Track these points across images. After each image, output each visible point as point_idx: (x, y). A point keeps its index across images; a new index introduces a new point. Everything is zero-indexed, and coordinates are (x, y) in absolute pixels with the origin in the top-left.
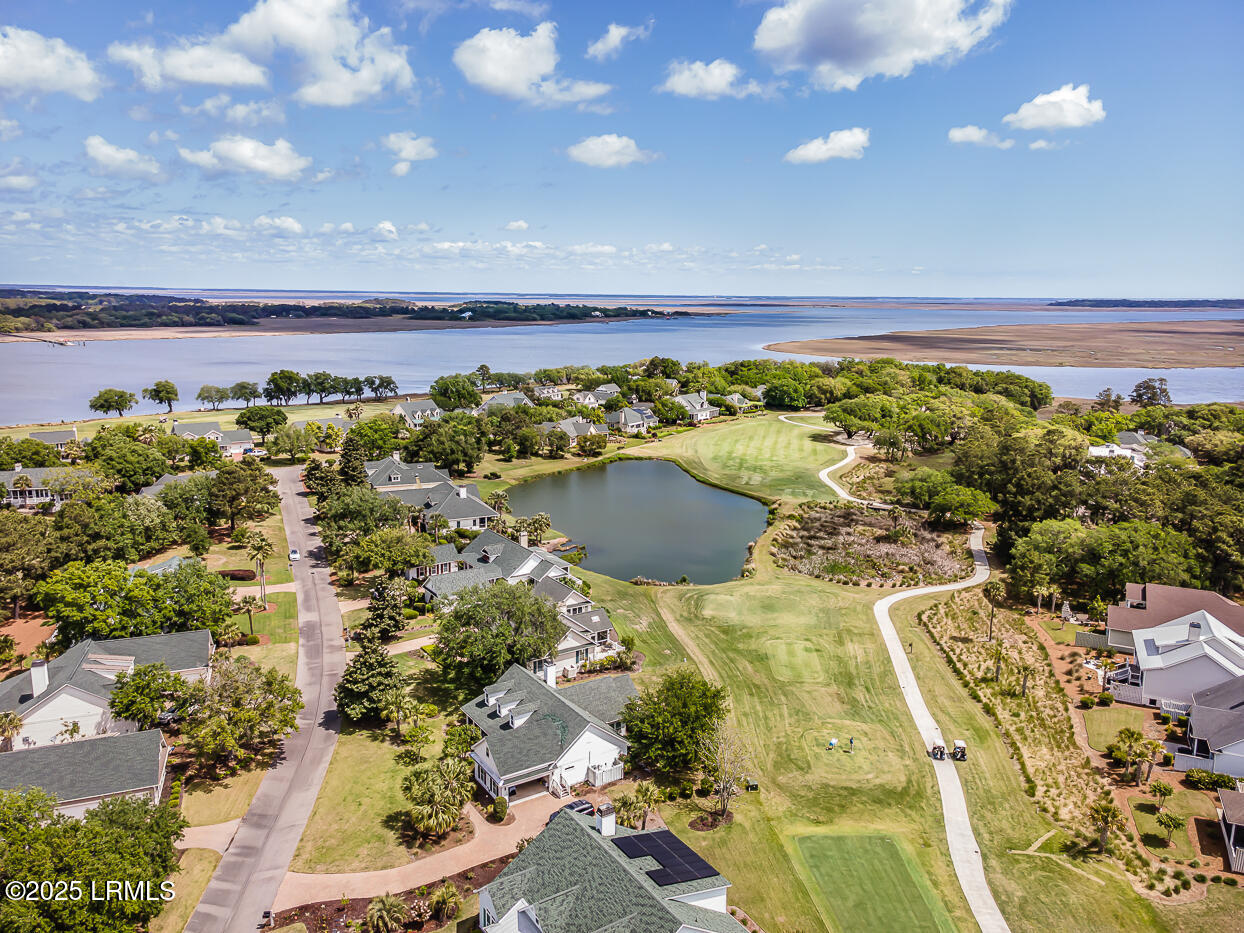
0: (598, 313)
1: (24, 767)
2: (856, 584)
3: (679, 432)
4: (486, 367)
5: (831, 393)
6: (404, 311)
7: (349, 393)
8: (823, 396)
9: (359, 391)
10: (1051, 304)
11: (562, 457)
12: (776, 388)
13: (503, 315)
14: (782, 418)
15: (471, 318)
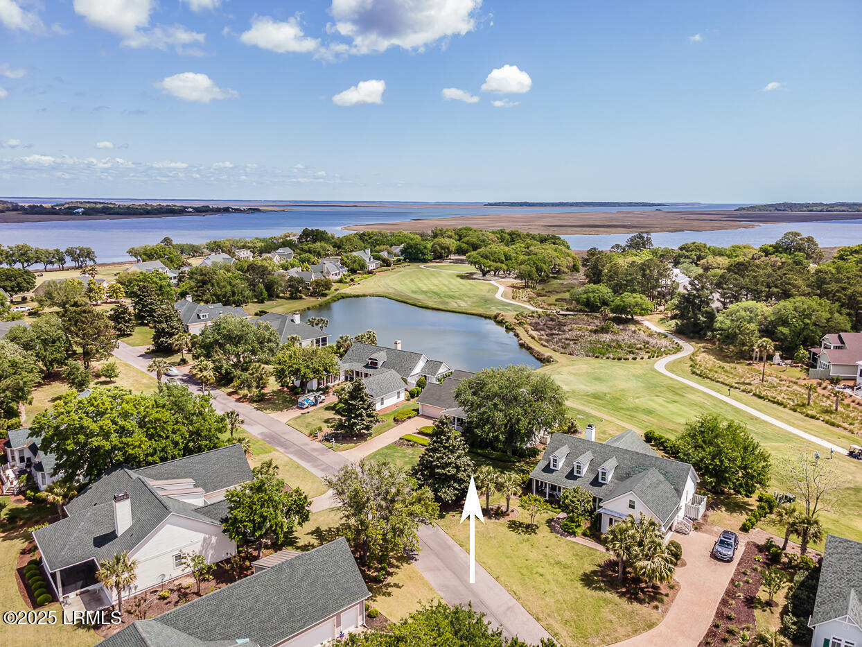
0: (190, 209)
1: (233, 607)
2: (634, 359)
3: (366, 278)
4: (169, 239)
5: (448, 248)
6: (16, 208)
7: (51, 263)
8: (443, 251)
9: (61, 260)
10: (485, 205)
11: (301, 298)
12: (411, 247)
13: (111, 211)
14: (422, 266)
15: (84, 213)
